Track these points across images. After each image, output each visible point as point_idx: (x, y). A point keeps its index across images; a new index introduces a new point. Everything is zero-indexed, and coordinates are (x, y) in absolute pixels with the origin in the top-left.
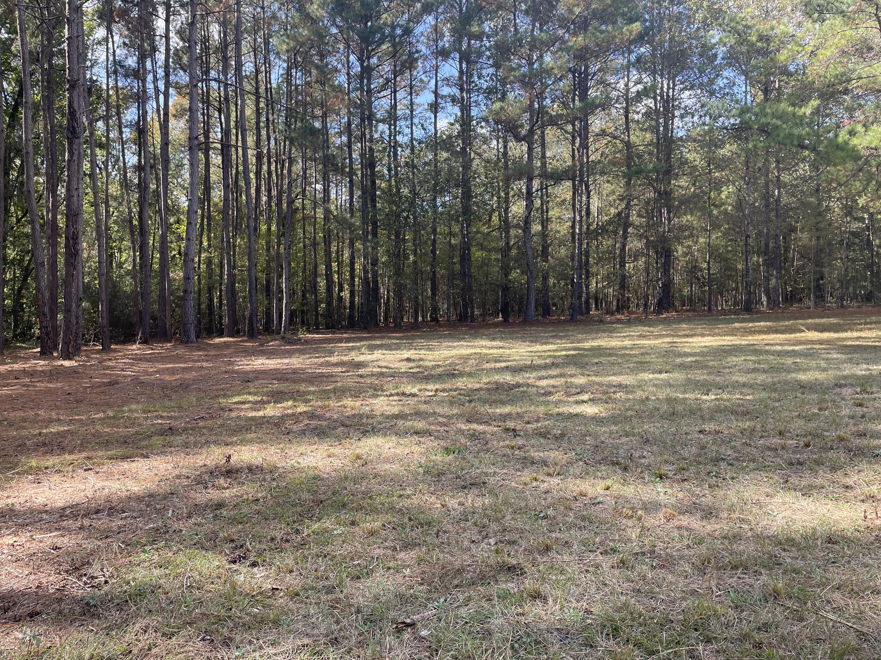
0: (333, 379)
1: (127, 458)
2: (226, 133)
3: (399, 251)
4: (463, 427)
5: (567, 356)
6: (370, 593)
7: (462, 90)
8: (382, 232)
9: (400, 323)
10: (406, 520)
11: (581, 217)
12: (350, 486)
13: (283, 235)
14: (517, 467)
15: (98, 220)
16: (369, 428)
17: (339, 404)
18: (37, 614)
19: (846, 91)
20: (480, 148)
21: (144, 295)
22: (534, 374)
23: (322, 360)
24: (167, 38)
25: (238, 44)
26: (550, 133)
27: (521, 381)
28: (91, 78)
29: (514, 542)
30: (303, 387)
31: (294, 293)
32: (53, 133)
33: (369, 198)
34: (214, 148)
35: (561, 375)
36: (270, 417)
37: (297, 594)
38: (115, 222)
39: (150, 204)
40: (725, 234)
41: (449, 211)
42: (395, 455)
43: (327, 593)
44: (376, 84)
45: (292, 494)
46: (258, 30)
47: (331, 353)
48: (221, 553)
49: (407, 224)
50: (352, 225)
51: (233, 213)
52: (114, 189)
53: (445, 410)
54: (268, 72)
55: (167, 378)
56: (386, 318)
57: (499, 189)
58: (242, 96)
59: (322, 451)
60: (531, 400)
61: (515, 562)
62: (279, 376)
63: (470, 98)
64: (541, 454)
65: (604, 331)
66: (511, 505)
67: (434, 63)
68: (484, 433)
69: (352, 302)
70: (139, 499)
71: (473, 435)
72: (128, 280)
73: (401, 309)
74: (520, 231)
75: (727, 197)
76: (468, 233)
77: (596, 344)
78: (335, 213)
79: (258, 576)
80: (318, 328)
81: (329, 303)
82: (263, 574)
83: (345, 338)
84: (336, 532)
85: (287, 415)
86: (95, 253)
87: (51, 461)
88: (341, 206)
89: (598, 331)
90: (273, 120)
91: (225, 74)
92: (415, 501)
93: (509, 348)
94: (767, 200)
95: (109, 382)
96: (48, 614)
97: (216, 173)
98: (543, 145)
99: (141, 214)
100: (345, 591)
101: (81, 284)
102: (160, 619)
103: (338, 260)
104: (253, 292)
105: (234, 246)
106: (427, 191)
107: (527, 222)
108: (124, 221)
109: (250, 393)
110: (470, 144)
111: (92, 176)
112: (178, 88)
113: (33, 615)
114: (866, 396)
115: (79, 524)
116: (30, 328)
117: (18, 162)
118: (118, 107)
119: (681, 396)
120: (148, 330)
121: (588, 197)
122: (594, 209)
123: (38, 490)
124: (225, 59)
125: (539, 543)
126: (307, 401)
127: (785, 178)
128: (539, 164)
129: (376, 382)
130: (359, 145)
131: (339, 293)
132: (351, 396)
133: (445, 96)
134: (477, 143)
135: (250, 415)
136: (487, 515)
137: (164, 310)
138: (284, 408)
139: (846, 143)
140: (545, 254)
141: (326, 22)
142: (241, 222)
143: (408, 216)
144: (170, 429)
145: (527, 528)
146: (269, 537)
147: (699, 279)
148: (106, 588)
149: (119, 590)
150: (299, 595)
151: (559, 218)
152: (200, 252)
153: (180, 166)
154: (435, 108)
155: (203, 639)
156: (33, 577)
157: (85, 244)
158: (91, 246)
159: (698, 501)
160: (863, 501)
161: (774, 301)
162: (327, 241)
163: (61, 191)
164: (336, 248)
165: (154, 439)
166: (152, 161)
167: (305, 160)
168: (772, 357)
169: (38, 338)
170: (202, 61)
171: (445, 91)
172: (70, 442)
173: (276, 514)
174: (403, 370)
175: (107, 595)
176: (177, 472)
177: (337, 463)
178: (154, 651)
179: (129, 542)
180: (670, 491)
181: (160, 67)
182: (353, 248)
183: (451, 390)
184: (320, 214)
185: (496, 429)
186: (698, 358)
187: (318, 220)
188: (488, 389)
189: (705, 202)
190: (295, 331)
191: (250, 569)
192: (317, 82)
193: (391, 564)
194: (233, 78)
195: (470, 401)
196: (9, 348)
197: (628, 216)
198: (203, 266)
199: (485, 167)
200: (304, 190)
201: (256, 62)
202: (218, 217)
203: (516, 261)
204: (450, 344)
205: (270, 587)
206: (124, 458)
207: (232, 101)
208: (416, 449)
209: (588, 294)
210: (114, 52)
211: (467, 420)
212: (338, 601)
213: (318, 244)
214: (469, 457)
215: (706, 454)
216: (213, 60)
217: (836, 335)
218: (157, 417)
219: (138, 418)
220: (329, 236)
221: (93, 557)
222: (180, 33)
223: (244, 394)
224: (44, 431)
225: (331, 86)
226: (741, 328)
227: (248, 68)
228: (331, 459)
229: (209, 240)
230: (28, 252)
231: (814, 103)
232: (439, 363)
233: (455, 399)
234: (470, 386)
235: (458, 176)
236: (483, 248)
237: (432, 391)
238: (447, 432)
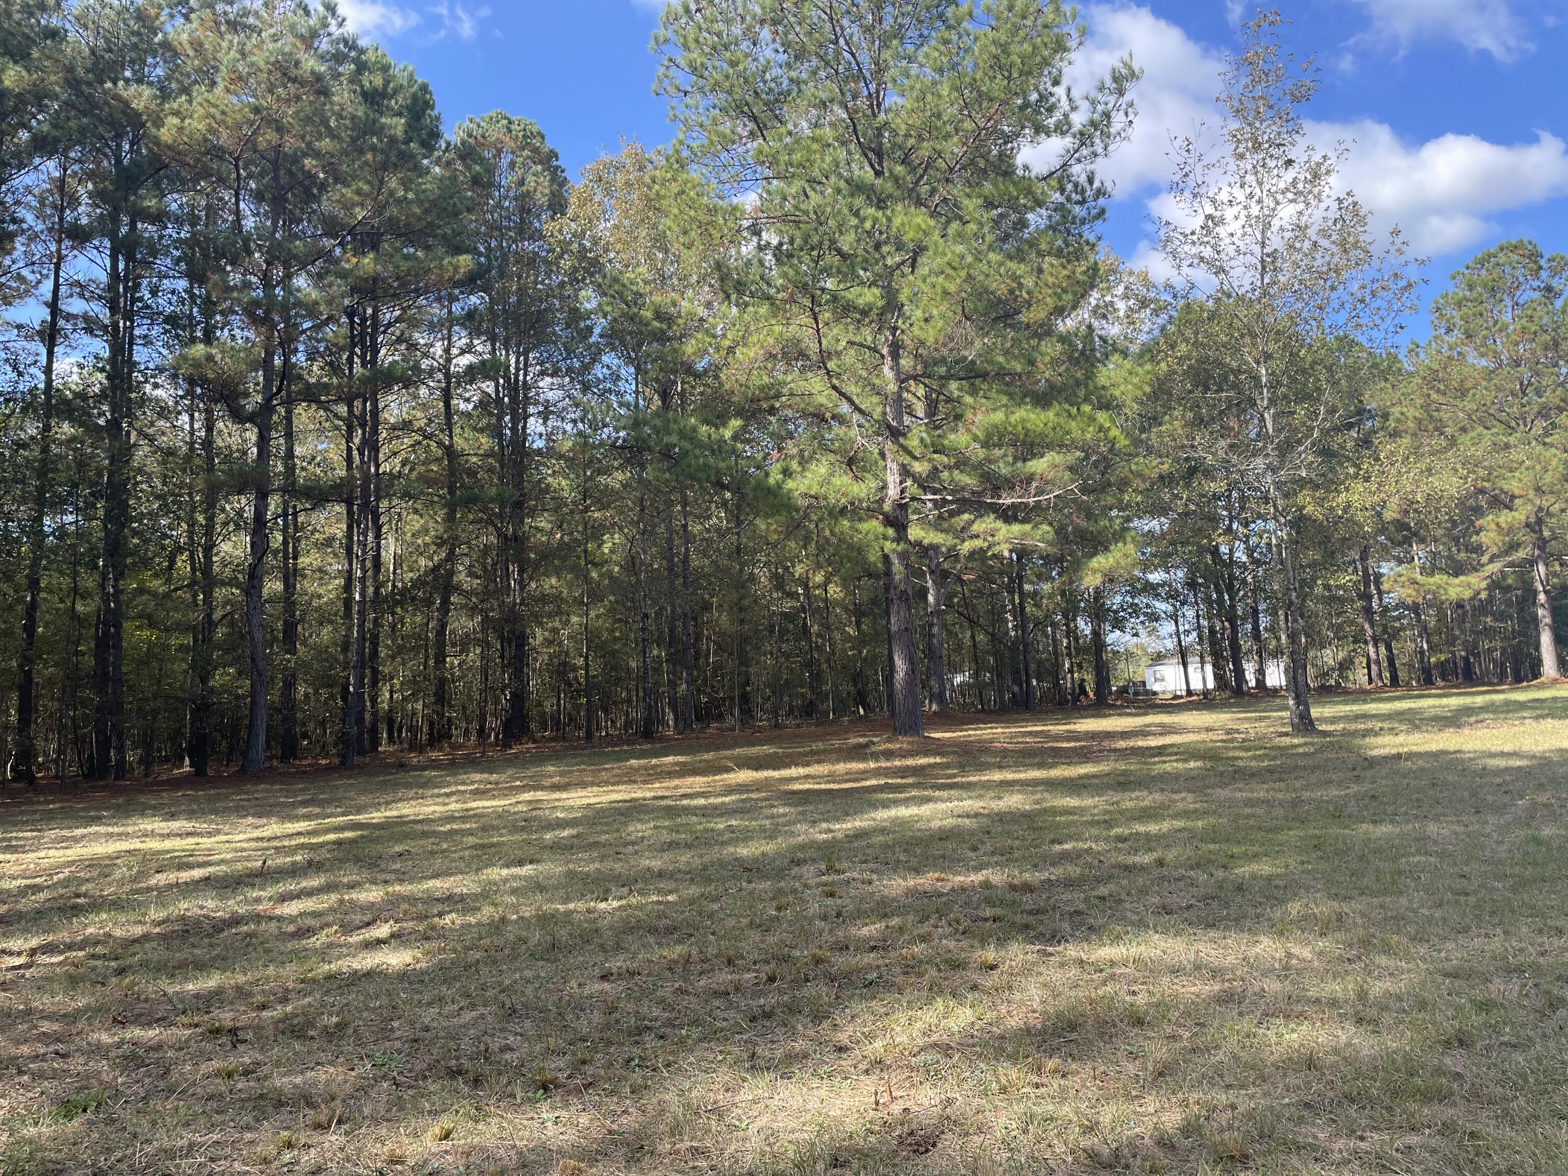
4: (105, 1038)
5: (339, 843)
7: (114, 309)
11: (365, 571)
14: (244, 1121)
19: (772, 411)
20: (152, 424)
22: (270, 891)
26: (304, 415)
27: (242, 910)
35: (328, 888)
40: (611, 611)
41: (74, 546)
53: (56, 1001)
57: (193, 508)
60: (267, 951)
63: (133, 327)
65: (408, 786)
67: (53, 249)
68: (159, 1047)
71: (133, 1057)
74: (237, 592)
75: (612, 551)
76: (118, 591)
77: (395, 813)
89: (396, 785)
93: (210, 834)
94: (671, 560)
98: (289, 435)
107: (255, 575)
110: (130, 415)
114: (836, 877)
119: (561, 908)
121: (378, 536)
122: (388, 556)
127: (695, 528)
128: (280, 468)
133: (75, 317)
134: (145, 413)
139: (779, 486)
140: (290, 637)
147: (570, 685)
151: (320, 570)
154: (50, 336)
159: (615, 1127)
160: (867, 1072)
161: (685, 720)
168: (695, 819)
171: (76, 306)
180: (564, 1113)
183: (70, 947)
185: (187, 1032)
186: (580, 829)
188: (163, 937)
189: (579, 558)
195: (121, 972)
197: (451, 573)
199: (164, 462)
203: (227, 651)
204: (66, 833)
209: (375, 714)
211: (115, 1021)
214: (125, 1115)
215: (617, 1021)
217: (776, 774)
226: (640, 768)
231: (736, 423)
232: (38, 880)
233: (81, 970)
234: (118, 933)
235: (100, 474)
236: (152, 623)
237: (19, 954)
238: (63, 1056)
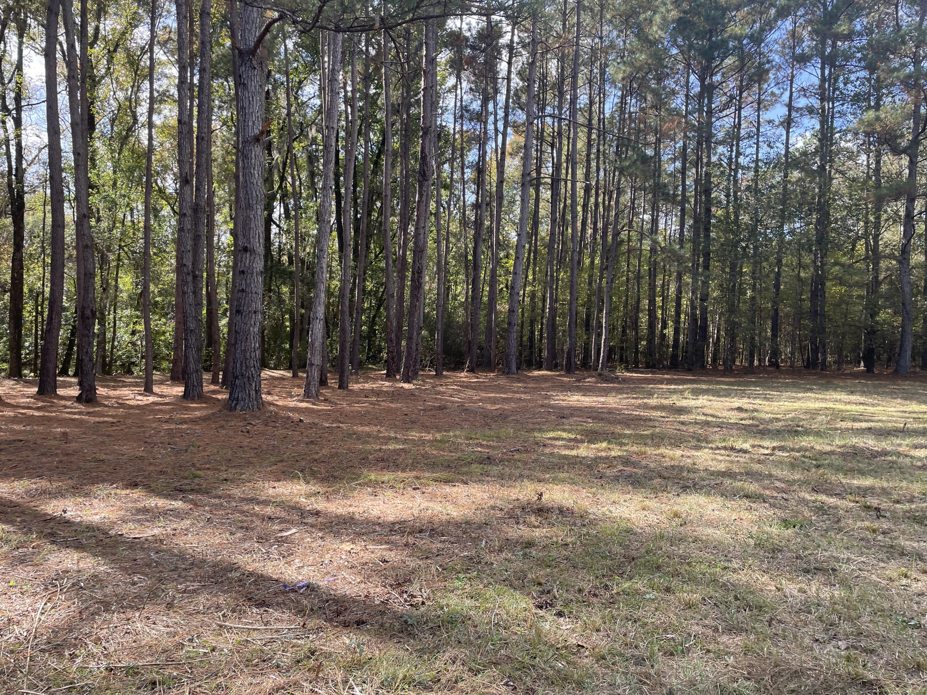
0: (651, 424)
1: (449, 482)
2: (557, 167)
3: (734, 286)
4: (808, 497)
6: (685, 675)
7: (822, 100)
8: (715, 264)
9: (731, 367)
10: (731, 598)
12: (666, 546)
13: (607, 268)
14: (880, 557)
15: (439, 255)
16: (690, 482)
17: (657, 452)
18: (363, 623)
20: (843, 164)
21: (473, 326)
22: (908, 441)
23: (640, 401)
24: (509, 79)
25: (575, 77)
27: (889, 448)
28: (441, 125)
29: (872, 651)
30: (618, 429)
31: (614, 329)
32: (407, 177)
33: (702, 227)
34: (546, 183)
36: (584, 458)
37: (604, 658)
38: (453, 257)
39: (484, 240)
41: (800, 240)
42: (721, 519)
43: (636, 664)
44: (718, 103)
45: (602, 544)
46: (595, 61)
47: (650, 394)
48: (528, 595)
49: (745, 254)
50: (682, 257)
51: (558, 247)
52: (454, 227)
53: (785, 473)
54: (602, 102)
55: (489, 407)
56: (714, 360)
57: (867, 213)
58: (575, 129)
59: (636, 501)
60: (902, 473)
61: (872, 677)
62: (594, 414)
63: (833, 108)
64: (915, 545)
66: (870, 603)
67: (789, 72)
68: (836, 507)
69: (676, 340)
70: (458, 525)
71: (821, 509)
72: (461, 311)
73: (733, 351)
74: (894, 262)
76: (823, 264)
78: (663, 245)
79: (564, 628)
80: (637, 366)
81: (650, 341)
82: (568, 627)
83: (666, 379)
84: (648, 596)
85: (601, 458)
86: (434, 285)
87: (387, 476)
88: (670, 236)
90: (604, 151)
91: (560, 108)
92: (742, 577)
93: (873, 405)
95: (439, 407)
96: (372, 625)
97: (544, 209)
99: (475, 249)
100: (656, 667)
101: (422, 314)
102: (467, 652)
103: (662, 295)
104: (573, 326)
105: (558, 280)
106: (773, 218)
107: (905, 251)
108: (460, 256)
109: (564, 430)
110: (832, 161)
111: (437, 215)
112: (516, 127)
113: (360, 623)
115: (404, 541)
116: (380, 351)
117: (379, 204)
118: (462, 149)
120: (475, 360)
123: (374, 503)
124: (561, 94)
125: (906, 659)
126: (621, 444)
129: (700, 432)
130: (694, 170)
131: (662, 331)
132: (671, 444)
133: (801, 109)
134: (839, 160)
135: (563, 453)
136: (836, 610)
137: (490, 341)
138: (599, 450)
141: (666, 43)
142: (565, 256)
143: (747, 246)
144: (488, 458)
145: (892, 636)
146: (577, 588)
148: (422, 609)
149: (433, 613)
150: (604, 659)
152: (525, 286)
153: (512, 202)
154: (788, 123)
155: (506, 684)
156: (363, 585)
157: (427, 278)
158: (432, 279)
162: (652, 274)
163: (411, 229)
164: (661, 282)
165: (474, 466)
166: (488, 199)
167: (634, 189)
169: (386, 361)
170: (539, 99)
171: (802, 102)
172: (403, 460)
173: (585, 563)
174: (732, 421)
175: (422, 616)
176: (492, 503)
177: (653, 518)
178: (460, 684)
179: (445, 566)
181: (501, 108)
182: (680, 282)
183: (793, 450)
184: (647, 245)
185: (852, 504)
187: (644, 252)
188: (842, 454)
190: (613, 369)
191: (555, 617)
192: (652, 107)
193: (711, 647)
194: (568, 112)
195: (818, 467)
196: (363, 368)
198: (527, 300)
199: (850, 187)
200: (631, 222)
201: (590, 94)
202: (544, 251)
203: (887, 299)
204: (794, 394)
205: (575, 642)
206: (447, 482)
207: (565, 134)
208: (746, 515)
210: (462, 98)
211: (813, 489)
212: (648, 676)
213: (642, 277)
214: (815, 535)
216: (549, 97)
218: (478, 445)
219: (461, 444)
220: (655, 269)
221: (414, 576)
222: (519, 73)
223: (558, 430)
224: (384, 447)
225: (667, 110)
227: (583, 100)
228: (645, 512)
229: (534, 274)
230: (382, 284)
232: (779, 416)
233: (798, 462)
234: (818, 447)
235: (814, 198)
236: (842, 283)
237: (767, 448)
238: (786, 500)
